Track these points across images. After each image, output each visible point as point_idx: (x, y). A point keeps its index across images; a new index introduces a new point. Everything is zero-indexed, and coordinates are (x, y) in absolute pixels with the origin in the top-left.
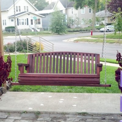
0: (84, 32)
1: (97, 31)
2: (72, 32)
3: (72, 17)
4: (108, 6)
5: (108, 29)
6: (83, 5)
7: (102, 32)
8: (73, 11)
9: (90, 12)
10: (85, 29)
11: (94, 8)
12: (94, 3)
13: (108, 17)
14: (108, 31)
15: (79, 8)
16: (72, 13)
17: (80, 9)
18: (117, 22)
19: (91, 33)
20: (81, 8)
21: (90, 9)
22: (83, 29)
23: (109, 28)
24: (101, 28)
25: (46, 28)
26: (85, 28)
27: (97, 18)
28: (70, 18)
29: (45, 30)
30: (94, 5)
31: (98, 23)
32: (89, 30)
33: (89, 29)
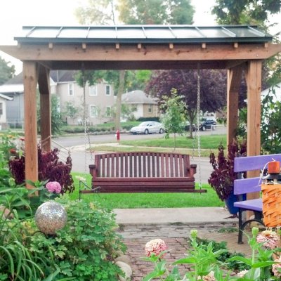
0: (97, 133)
1: (124, 133)
2: (72, 132)
3: (74, 102)
4: (151, 83)
5: (147, 129)
6: (95, 78)
7: (135, 133)
8: (73, 89)
9: (108, 93)
10: (100, 128)
11: (118, 84)
12: (118, 77)
13: (144, 104)
14: (146, 132)
15: (87, 84)
16: (71, 94)
17: (90, 85)
18: (171, 116)
19: (116, 135)
20: (92, 84)
21: (108, 88)
22: (96, 128)
23: (148, 127)
24: (132, 127)
25: (15, 122)
26: (98, 126)
27: (123, 105)
28: (68, 104)
29: (12, 127)
30: (119, 80)
31: (126, 115)
32: (109, 130)
33: (108, 128)
